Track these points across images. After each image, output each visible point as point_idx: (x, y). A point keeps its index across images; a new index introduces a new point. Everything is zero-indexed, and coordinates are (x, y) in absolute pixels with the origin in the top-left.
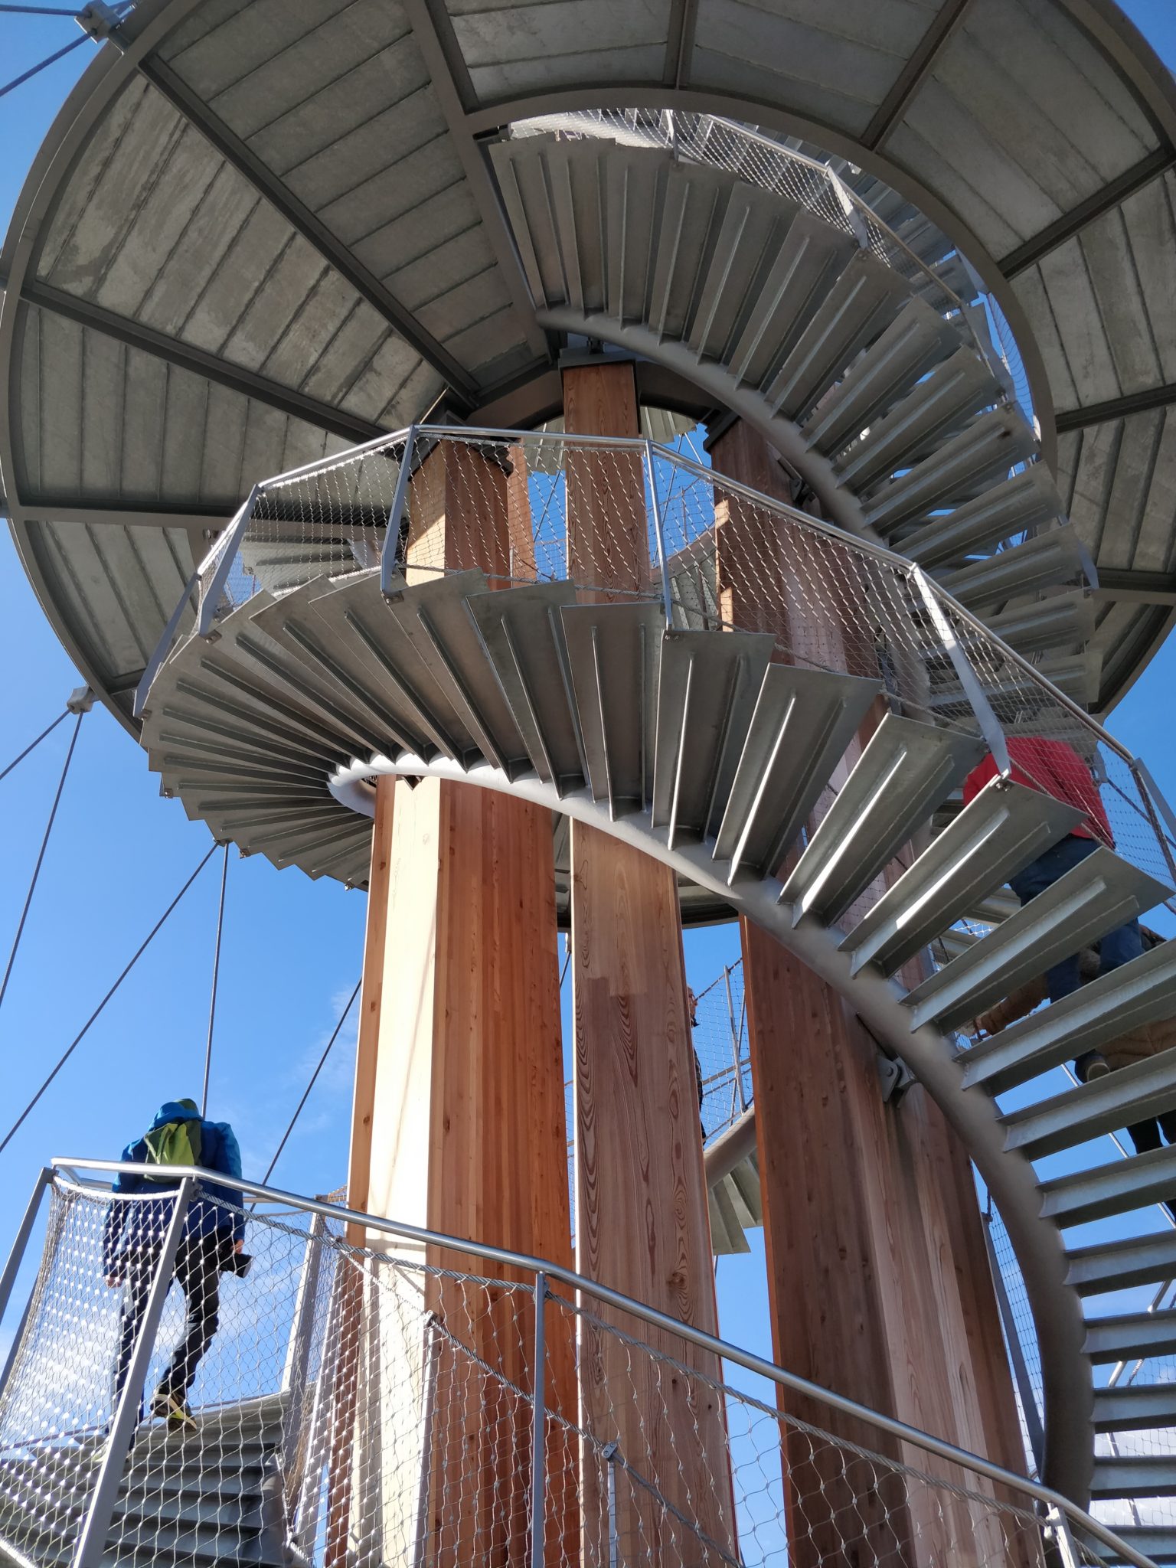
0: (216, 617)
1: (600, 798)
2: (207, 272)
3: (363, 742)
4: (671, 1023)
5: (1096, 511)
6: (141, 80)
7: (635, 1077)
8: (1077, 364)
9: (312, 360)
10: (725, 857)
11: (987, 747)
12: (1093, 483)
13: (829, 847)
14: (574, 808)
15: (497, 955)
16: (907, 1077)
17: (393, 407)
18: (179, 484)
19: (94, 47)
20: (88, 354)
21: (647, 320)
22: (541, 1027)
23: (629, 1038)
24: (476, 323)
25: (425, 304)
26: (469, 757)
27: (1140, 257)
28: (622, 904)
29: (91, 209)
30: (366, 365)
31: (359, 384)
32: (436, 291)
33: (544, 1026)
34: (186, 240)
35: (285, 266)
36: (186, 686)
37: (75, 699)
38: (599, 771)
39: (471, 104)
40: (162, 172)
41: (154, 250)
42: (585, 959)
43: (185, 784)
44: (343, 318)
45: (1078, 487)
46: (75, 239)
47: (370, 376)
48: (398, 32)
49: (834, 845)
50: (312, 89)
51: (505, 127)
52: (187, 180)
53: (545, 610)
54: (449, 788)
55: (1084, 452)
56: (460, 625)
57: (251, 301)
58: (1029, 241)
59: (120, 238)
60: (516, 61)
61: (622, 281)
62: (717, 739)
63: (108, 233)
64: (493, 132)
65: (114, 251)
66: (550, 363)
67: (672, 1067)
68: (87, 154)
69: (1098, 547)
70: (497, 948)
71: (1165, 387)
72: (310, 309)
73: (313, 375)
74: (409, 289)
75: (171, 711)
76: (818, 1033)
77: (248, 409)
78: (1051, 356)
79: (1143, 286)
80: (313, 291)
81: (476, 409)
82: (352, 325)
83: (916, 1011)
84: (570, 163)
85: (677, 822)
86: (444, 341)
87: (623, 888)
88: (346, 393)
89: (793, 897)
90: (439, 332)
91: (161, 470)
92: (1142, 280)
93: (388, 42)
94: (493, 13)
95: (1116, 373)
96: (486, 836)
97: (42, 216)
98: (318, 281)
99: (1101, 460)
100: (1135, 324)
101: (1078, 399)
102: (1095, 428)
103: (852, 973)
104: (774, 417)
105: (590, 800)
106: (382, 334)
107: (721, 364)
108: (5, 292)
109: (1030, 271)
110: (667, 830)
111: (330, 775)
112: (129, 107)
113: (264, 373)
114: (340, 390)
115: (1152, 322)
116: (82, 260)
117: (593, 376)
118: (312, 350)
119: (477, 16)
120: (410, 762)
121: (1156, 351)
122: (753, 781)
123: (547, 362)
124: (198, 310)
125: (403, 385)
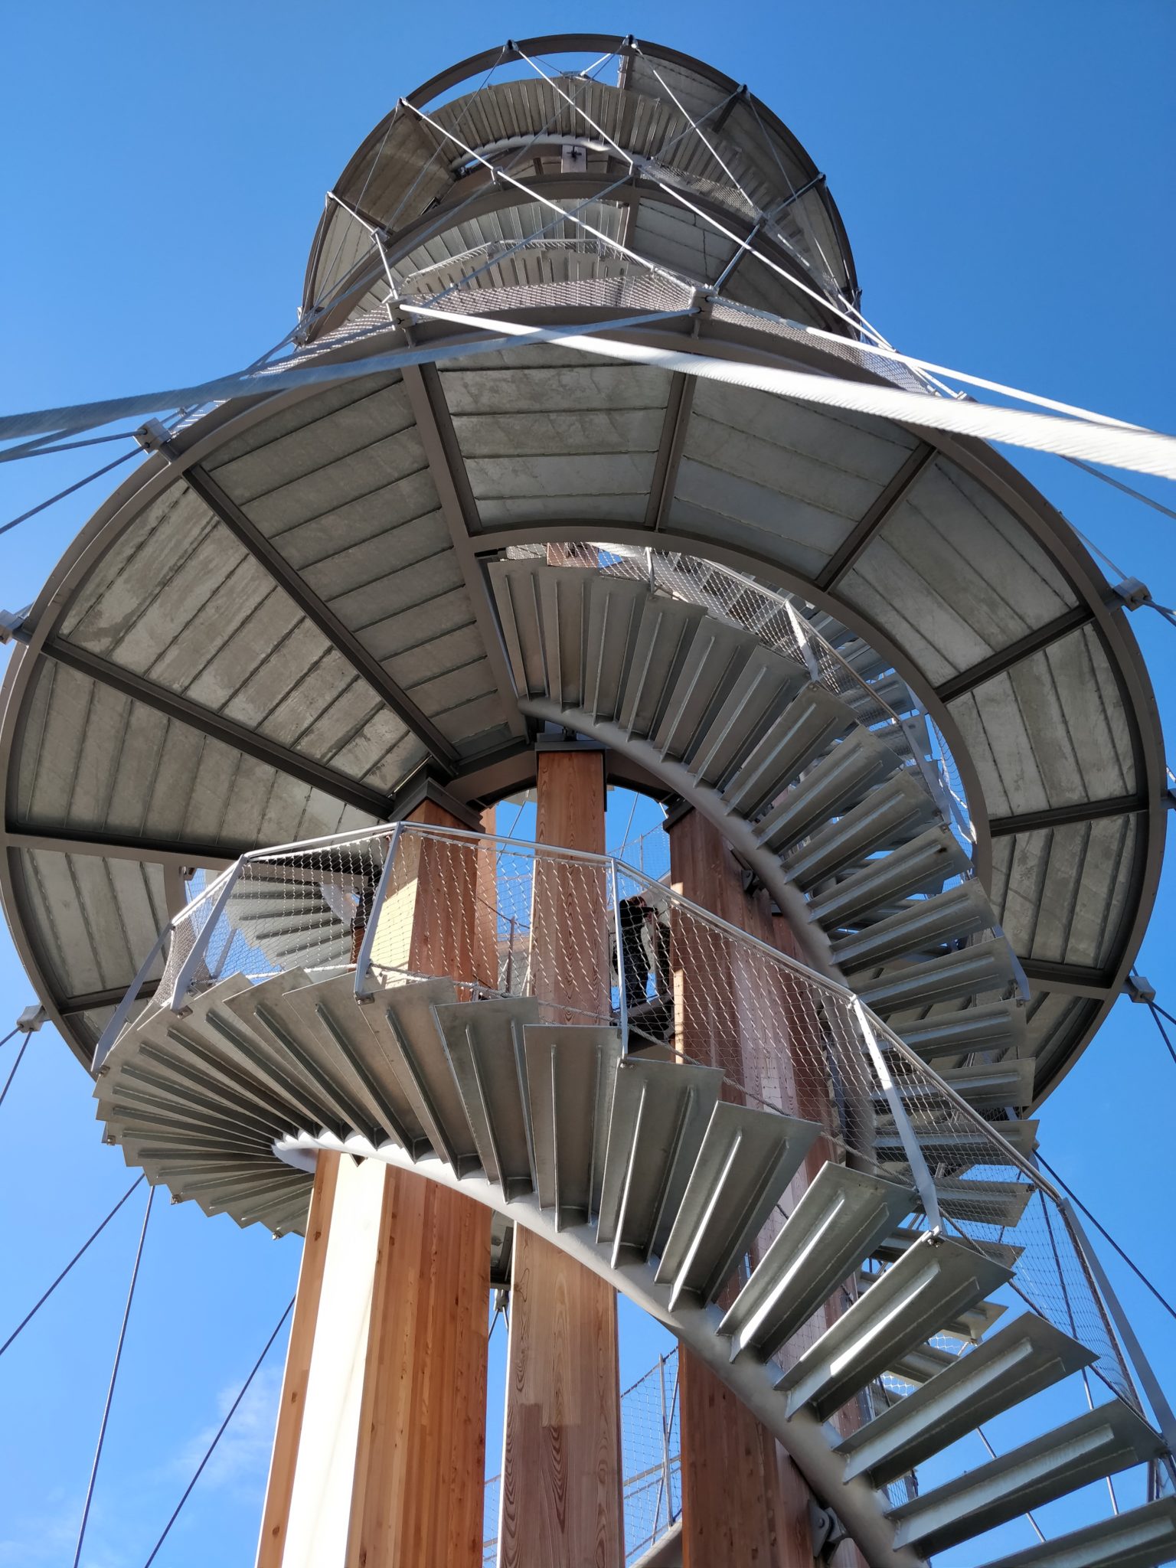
0: (190, 991)
1: (546, 1206)
2: (219, 642)
3: (315, 1119)
4: (603, 1462)
5: (1030, 909)
6: (183, 484)
7: (562, 1523)
8: (1008, 779)
9: (306, 725)
10: (667, 1281)
11: (920, 1198)
12: (1026, 882)
13: (768, 1284)
14: (520, 1213)
15: (428, 1361)
16: (839, 1531)
17: (378, 768)
18: (163, 820)
19: (146, 456)
20: (96, 702)
21: (618, 718)
22: (465, 1421)
23: (559, 1476)
24: (463, 704)
25: (419, 684)
26: (418, 1147)
27: (1064, 693)
28: (561, 1321)
29: (120, 581)
30: (357, 732)
31: (348, 747)
32: (429, 674)
33: (468, 1421)
34: (202, 615)
35: (291, 643)
36: (149, 1049)
37: (26, 1018)
38: (547, 1179)
39: (475, 528)
40: (190, 557)
41: (172, 620)
42: (520, 1381)
43: (129, 1133)
44: (340, 689)
45: (1013, 884)
46: (100, 605)
47: (359, 740)
48: (416, 466)
49: (774, 1281)
50: (335, 504)
51: (504, 549)
52: (211, 566)
53: (509, 1023)
54: (394, 1174)
55: (1017, 853)
56: (426, 1027)
57: (257, 669)
58: (965, 672)
59: (142, 609)
60: (518, 497)
61: (598, 683)
62: (666, 1162)
63: (131, 603)
64: (494, 552)
65: (134, 619)
66: (528, 742)
67: (601, 1513)
68: (122, 539)
69: (1032, 940)
70: (429, 1352)
71: (1089, 803)
72: (309, 680)
73: (307, 736)
74: (405, 671)
75: (130, 1069)
76: (751, 1473)
77: (240, 761)
78: (984, 769)
79: (1067, 718)
80: (315, 665)
81: (456, 777)
82: (348, 696)
83: (848, 1461)
84: (559, 584)
85: (622, 1239)
86: (432, 717)
87: (563, 1302)
88: (335, 754)
89: (732, 1329)
90: (428, 709)
91: (147, 807)
92: (1065, 711)
93: (406, 473)
94: (501, 459)
95: (1044, 787)
96: (427, 1224)
97: (73, 586)
98: (321, 658)
99: (1033, 862)
100: (1060, 748)
101: (1010, 807)
102: (1027, 834)
103: (787, 1416)
104: (729, 815)
105: (536, 1208)
106: (376, 705)
107: (683, 763)
108: (28, 647)
109: (966, 697)
110: (611, 1247)
111: (276, 1140)
112: (167, 504)
113: (260, 730)
114: (330, 750)
115: (1076, 746)
116: (103, 623)
117: (566, 762)
118: (308, 714)
119: (486, 460)
120: (358, 1142)
121: (1080, 772)
122: (698, 1210)
123: (525, 741)
124: (205, 673)
125: (389, 751)
